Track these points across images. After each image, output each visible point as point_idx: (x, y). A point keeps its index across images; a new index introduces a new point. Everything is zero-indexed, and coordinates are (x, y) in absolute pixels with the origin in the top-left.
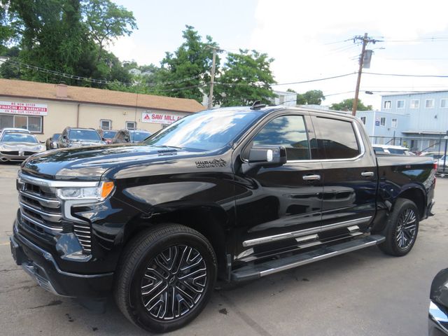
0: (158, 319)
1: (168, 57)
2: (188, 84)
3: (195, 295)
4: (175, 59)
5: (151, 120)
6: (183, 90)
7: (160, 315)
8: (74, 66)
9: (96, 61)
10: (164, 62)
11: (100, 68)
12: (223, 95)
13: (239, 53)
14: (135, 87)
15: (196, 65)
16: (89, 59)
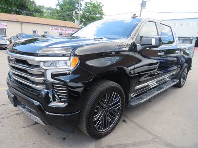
0: (100, 131)
1: (59, 3)
2: (69, 15)
3: (115, 116)
4: (62, 4)
5: (54, 31)
6: (66, 18)
7: (101, 129)
8: (17, 6)
9: (27, 4)
10: (57, 5)
11: (29, 7)
12: (84, 20)
13: (90, 2)
14: (45, 16)
15: (71, 7)
16: (24, 3)
